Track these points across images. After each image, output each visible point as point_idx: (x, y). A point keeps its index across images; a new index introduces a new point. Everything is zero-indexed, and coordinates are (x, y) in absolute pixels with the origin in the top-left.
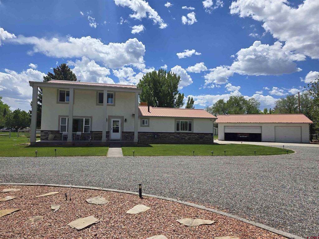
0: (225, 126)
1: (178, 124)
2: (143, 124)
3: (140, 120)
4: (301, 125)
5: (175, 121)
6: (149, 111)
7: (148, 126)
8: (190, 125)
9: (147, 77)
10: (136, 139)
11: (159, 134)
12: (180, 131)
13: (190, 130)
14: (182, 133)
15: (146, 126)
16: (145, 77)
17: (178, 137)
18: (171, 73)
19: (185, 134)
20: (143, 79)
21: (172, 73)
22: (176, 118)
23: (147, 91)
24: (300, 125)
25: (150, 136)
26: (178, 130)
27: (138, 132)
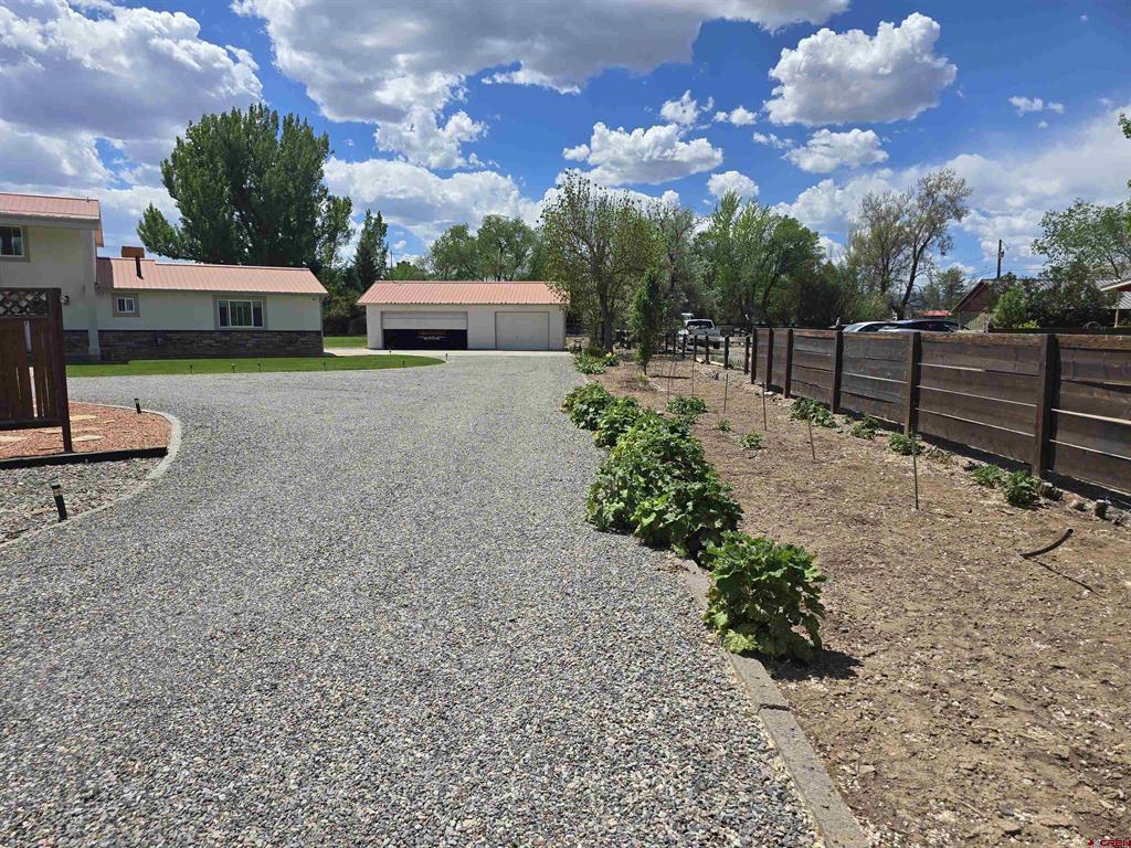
0: (382, 313)
1: (223, 311)
2: (122, 307)
3: (111, 300)
4: (548, 308)
5: (215, 302)
6: (139, 274)
7: (137, 314)
8: (258, 311)
9: (204, 133)
10: (94, 347)
11: (168, 335)
12: (231, 327)
13: (258, 322)
14: (238, 332)
15: (128, 315)
16: (195, 130)
17: (226, 342)
18: (298, 120)
19: (245, 334)
20: (189, 136)
21: (301, 123)
22: (215, 294)
23: (204, 187)
24: (543, 309)
25: (145, 339)
26: (224, 323)
27: (100, 331)
